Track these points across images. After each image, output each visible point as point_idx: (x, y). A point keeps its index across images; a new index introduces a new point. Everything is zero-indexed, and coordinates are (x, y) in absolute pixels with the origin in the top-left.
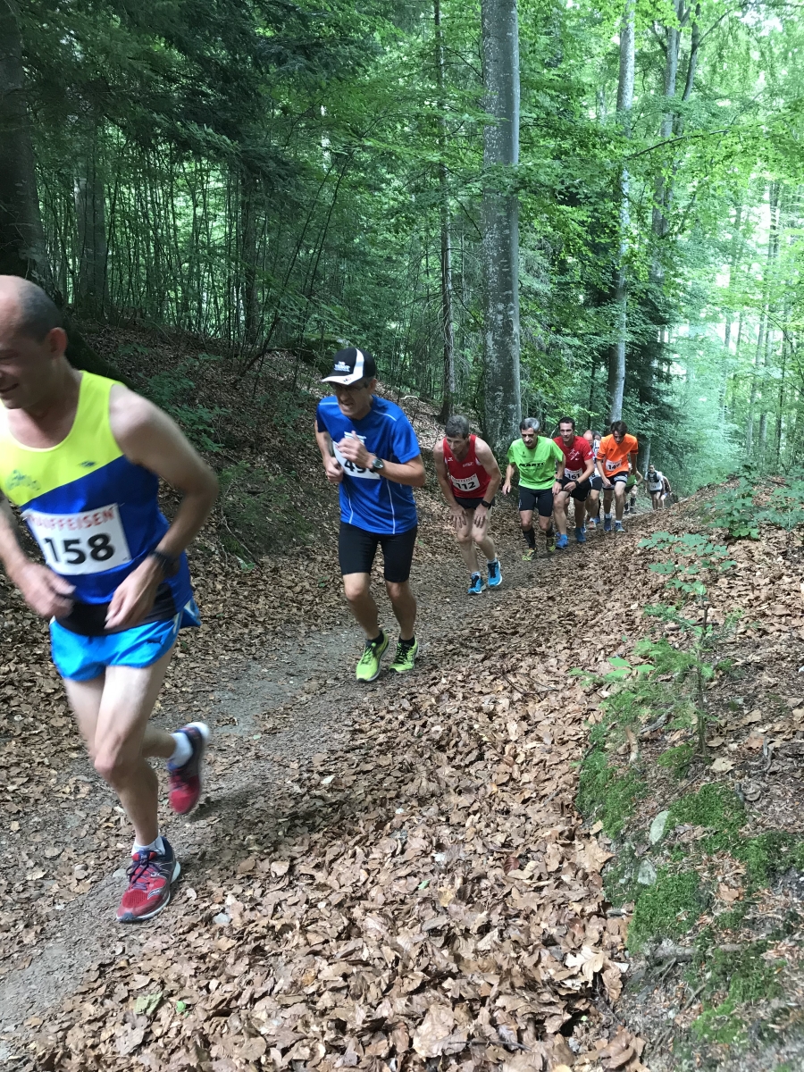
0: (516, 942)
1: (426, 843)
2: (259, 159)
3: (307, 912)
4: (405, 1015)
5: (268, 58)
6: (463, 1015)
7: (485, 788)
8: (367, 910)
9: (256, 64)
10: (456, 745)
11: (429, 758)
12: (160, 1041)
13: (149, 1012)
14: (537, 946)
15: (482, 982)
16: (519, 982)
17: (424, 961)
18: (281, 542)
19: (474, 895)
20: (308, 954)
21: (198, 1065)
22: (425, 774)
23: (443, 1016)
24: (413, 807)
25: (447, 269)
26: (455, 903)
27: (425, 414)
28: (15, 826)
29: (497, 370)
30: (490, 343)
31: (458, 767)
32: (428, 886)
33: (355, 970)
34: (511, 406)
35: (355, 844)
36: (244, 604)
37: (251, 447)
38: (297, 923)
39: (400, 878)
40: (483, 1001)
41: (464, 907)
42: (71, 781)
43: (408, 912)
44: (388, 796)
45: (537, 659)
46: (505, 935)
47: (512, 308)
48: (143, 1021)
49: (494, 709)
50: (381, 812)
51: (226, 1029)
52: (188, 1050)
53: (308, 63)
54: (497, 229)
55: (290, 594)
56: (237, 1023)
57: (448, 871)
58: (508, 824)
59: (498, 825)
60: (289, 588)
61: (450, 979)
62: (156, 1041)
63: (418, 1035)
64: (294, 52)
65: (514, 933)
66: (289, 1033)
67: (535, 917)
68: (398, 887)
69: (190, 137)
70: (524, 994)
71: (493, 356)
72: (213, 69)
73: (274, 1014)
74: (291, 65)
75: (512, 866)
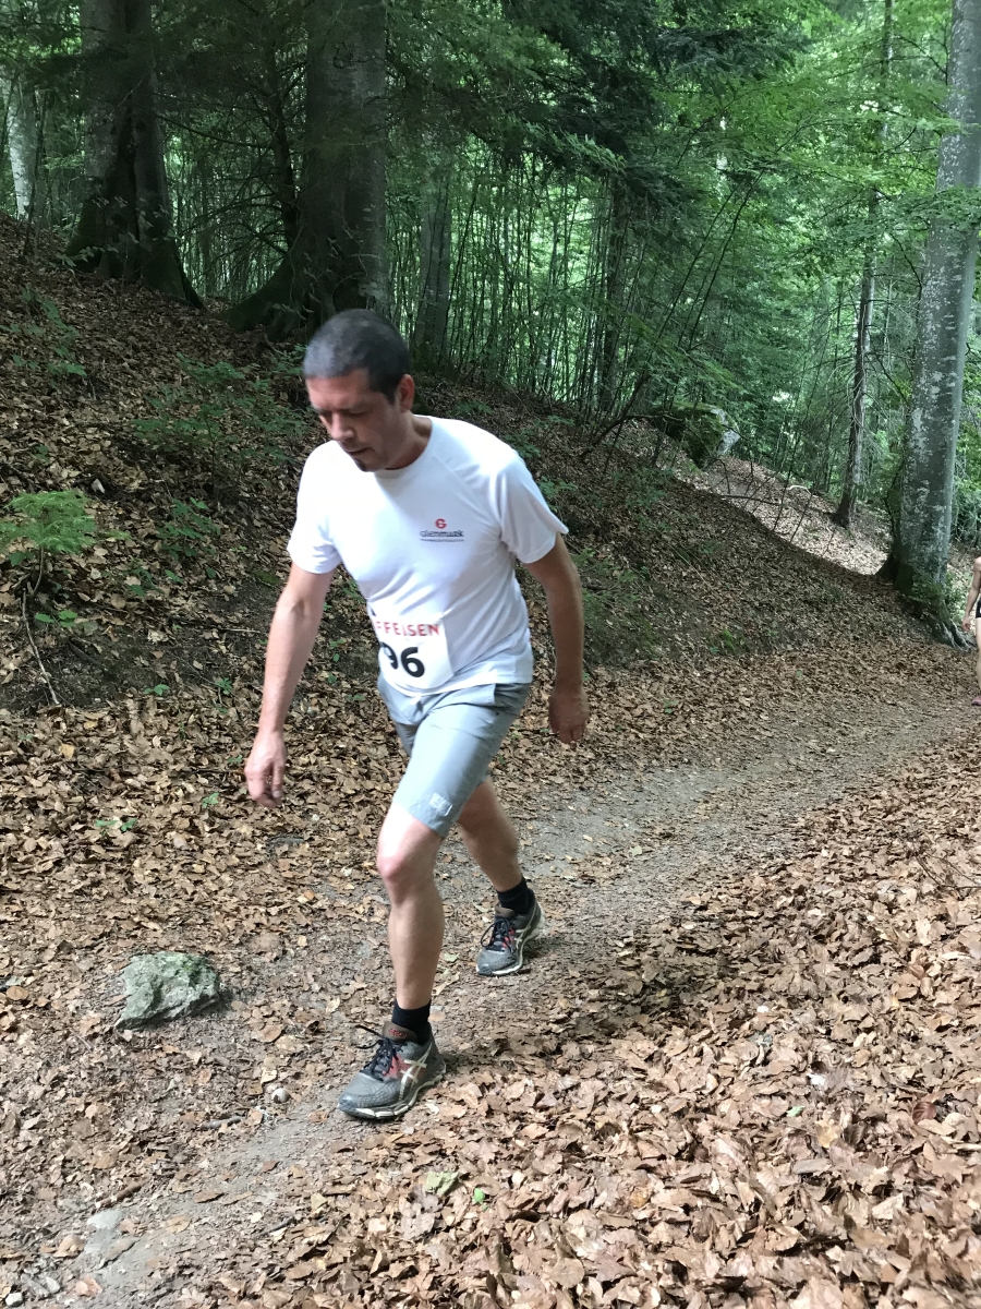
0: (931, 1218)
1: (798, 1057)
2: (645, 179)
3: (636, 1113)
4: (772, 1280)
5: (669, 53)
6: (855, 1300)
7: (882, 1000)
9: (654, 63)
10: (840, 937)
11: (804, 948)
12: (452, 1231)
13: (441, 1192)
14: (961, 1232)
15: (883, 1263)
16: (938, 1274)
17: (798, 1216)
18: (621, 652)
19: (867, 1141)
20: (639, 1168)
21: (500, 1276)
22: (797, 968)
23: (827, 1294)
24: (780, 1007)
25: (866, 326)
26: (840, 1146)
27: (816, 510)
29: (923, 459)
30: (918, 422)
31: (844, 967)
32: (800, 1114)
33: (699, 1203)
34: (938, 508)
35: (701, 1040)
37: (596, 533)
38: (624, 1125)
39: (761, 1096)
40: (884, 1287)
41: (850, 1154)
43: (773, 1143)
44: (747, 988)
45: (958, 843)
46: (913, 1204)
47: (953, 379)
48: (432, 1202)
49: (895, 900)
50: (740, 1007)
51: (531, 1238)
52: (488, 1253)
53: (717, 56)
54: (944, 273)
55: (628, 716)
56: (546, 1234)
57: (830, 1101)
58: (917, 1056)
59: (903, 1054)
60: (627, 709)
61: (837, 1248)
62: (448, 1230)
64: (703, 45)
65: (929, 1208)
66: (613, 1263)
67: (959, 1190)
68: (757, 1107)
69: (566, 152)
70: (946, 1291)
71: (920, 440)
72: (600, 70)
73: (594, 1234)
74: (699, 60)
75: (925, 1114)
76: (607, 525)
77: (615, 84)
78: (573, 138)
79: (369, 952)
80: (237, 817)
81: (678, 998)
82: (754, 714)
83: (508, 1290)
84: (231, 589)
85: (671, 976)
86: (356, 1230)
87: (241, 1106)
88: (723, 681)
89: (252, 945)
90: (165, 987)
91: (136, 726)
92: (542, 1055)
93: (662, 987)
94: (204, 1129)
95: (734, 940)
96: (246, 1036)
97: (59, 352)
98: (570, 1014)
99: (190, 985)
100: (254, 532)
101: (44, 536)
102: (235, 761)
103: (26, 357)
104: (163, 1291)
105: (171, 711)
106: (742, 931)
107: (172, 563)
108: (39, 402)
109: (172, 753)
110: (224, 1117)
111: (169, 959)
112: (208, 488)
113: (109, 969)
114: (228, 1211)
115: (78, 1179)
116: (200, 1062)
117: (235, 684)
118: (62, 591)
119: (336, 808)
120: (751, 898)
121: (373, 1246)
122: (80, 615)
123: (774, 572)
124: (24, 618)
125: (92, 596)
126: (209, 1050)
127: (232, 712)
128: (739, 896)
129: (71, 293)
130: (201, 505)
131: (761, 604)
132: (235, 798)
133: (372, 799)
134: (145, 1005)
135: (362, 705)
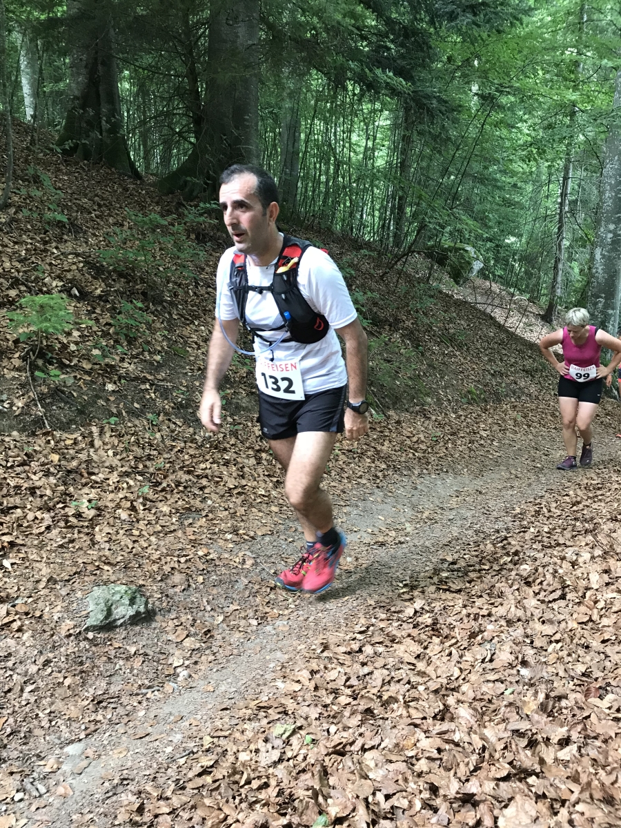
0: (595, 760)
1: (512, 657)
2: (425, 98)
3: (408, 691)
4: (492, 796)
5: (442, 16)
6: (544, 810)
7: (567, 623)
8: (459, 701)
9: (432, 22)
10: (541, 583)
11: (518, 589)
12: (291, 761)
13: (285, 737)
14: (613, 769)
15: (563, 787)
16: (598, 795)
17: (509, 756)
18: (405, 401)
19: (555, 710)
20: (410, 725)
21: (320, 789)
22: (513, 602)
23: (527, 806)
24: (501, 626)
25: (566, 195)
26: (537, 713)
27: (531, 312)
28: (200, 579)
30: (598, 256)
31: (543, 602)
32: (513, 693)
33: (447, 747)
34: (610, 312)
35: (450, 646)
36: (373, 445)
37: (390, 325)
38: (401, 698)
39: (488, 681)
40: (563, 802)
41: (543, 719)
42: (241, 554)
43: (495, 711)
44: (481, 614)
45: (617, 524)
46: (583, 751)
48: (279, 743)
49: (577, 560)
50: (475, 625)
51: (341, 766)
52: (313, 775)
53: (473, 18)
55: (408, 442)
56: (350, 764)
57: (532, 685)
58: (588, 658)
59: (579, 656)
60: (408, 437)
61: (534, 777)
62: (288, 760)
63: (504, 816)
64: (464, 11)
65: (593, 753)
66: (392, 783)
67: (613, 743)
68: (486, 688)
69: (374, 80)
70: (603, 806)
71: (599, 268)
72: (397, 27)
73: (380, 764)
74: (461, 21)
75: (592, 695)
76: (397, 321)
77: (406, 36)
78: (378, 72)
79: (242, 587)
80: (161, 501)
81: (436, 619)
82: (489, 441)
83: (326, 798)
84: (158, 358)
85: (433, 605)
86: (231, 759)
87: (160, 681)
88: (469, 420)
89: (169, 581)
90: (114, 606)
91: (97, 443)
92: (349, 653)
93: (428, 612)
94: (137, 694)
95: (473, 584)
96: (165, 637)
97: (50, 206)
98: (368, 628)
99: (130, 605)
100: (173, 322)
101: (41, 322)
102: (159, 466)
103: (31, 210)
104: (111, 794)
105: (119, 435)
106: (478, 578)
107: (122, 341)
108: (38, 239)
109: (120, 460)
110: (149, 687)
111: (117, 589)
112: (144, 294)
113: (79, 594)
114: (151, 745)
115: (58, 724)
116: (135, 653)
117: (161, 418)
118: (51, 358)
119: (223, 496)
120: (484, 557)
121: (242, 769)
122: (63, 373)
123: (504, 352)
124: (28, 374)
125: (71, 361)
126: (141, 646)
127: (158, 435)
128: (477, 556)
129: (59, 170)
130: (140, 305)
131: (495, 372)
132: (159, 489)
133: (245, 491)
134: (101, 617)
135: (240, 432)
